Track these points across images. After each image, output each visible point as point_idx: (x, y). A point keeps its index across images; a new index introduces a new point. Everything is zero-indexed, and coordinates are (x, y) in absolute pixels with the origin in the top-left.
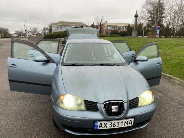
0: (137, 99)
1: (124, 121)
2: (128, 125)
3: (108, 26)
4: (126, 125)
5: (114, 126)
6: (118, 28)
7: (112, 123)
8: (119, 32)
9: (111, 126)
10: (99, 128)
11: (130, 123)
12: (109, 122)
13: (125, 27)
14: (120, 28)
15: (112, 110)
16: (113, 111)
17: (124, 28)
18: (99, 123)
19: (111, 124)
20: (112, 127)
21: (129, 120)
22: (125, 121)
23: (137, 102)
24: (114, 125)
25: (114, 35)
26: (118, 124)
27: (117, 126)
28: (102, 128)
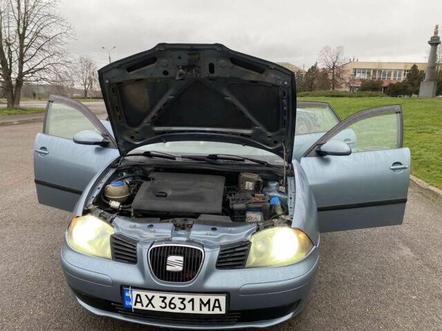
0: (246, 248)
1: (197, 298)
2: (209, 310)
3: (355, 69)
4: (205, 311)
5: (172, 306)
6: (385, 75)
7: (165, 298)
8: (386, 84)
9: (163, 305)
10: (135, 305)
11: (214, 307)
12: (157, 295)
13: (403, 72)
14: (389, 75)
15: (166, 265)
16: (169, 268)
17: (400, 76)
18: (135, 293)
19: (163, 301)
20: (168, 310)
21: (213, 298)
22: (201, 300)
23: (243, 253)
24: (170, 303)
25: (370, 92)
26: (182, 303)
27: (180, 308)
28: (142, 306)
